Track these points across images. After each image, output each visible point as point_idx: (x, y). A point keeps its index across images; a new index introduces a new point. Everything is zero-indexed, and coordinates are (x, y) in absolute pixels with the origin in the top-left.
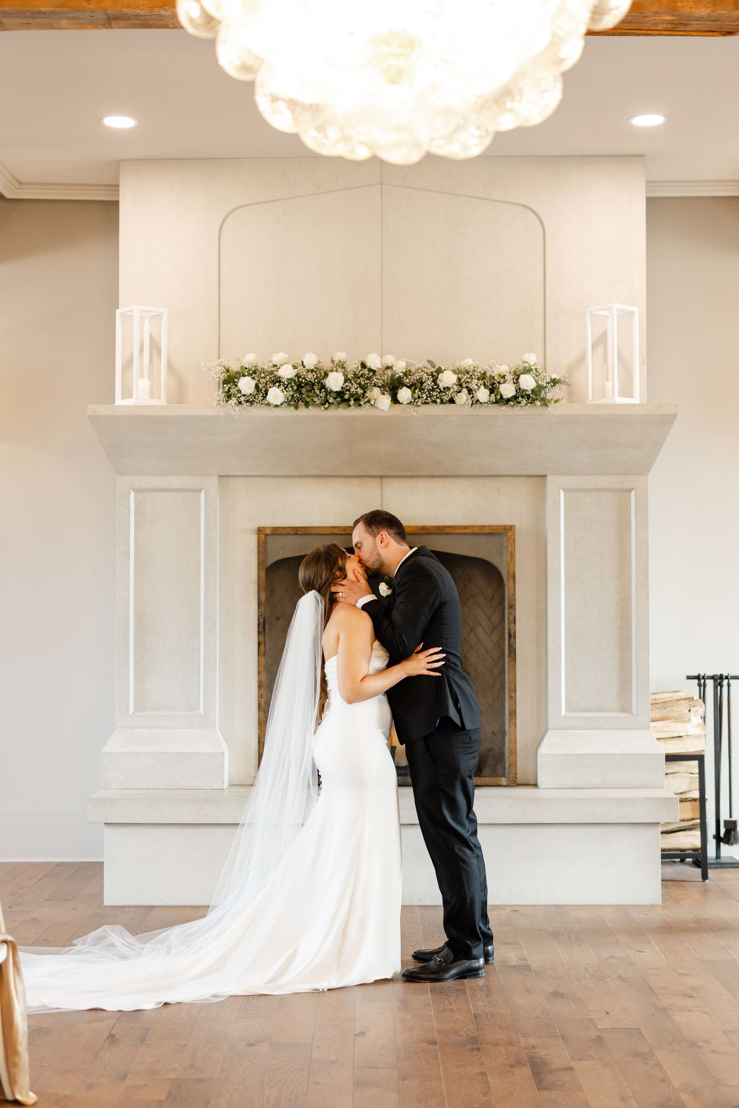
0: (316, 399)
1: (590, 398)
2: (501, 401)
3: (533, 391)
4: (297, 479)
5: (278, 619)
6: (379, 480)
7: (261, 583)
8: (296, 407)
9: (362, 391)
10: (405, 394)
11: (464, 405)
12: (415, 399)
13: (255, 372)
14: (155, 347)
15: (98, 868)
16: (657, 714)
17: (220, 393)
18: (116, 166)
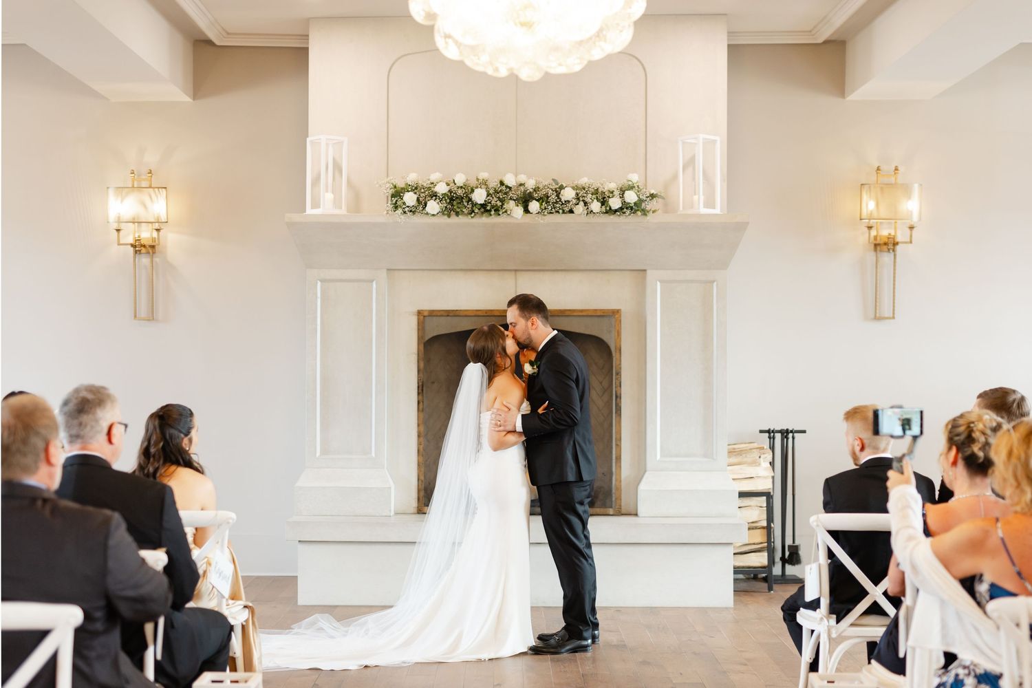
0: (464, 210)
1: (681, 209)
2: (610, 211)
3: (635, 203)
4: (448, 273)
5: (433, 383)
6: (513, 273)
7: (420, 355)
8: (449, 216)
9: (501, 204)
10: (534, 206)
11: (581, 214)
12: (542, 210)
13: (416, 188)
14: (338, 168)
15: (293, 580)
16: (734, 460)
17: (389, 204)
18: (307, 22)
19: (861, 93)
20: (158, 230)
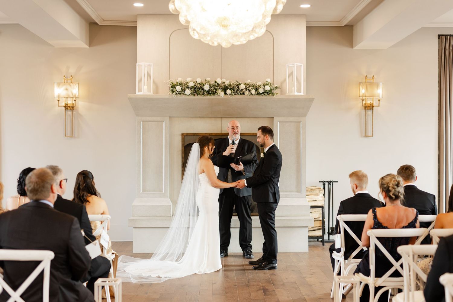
0: (200, 93)
1: (287, 93)
2: (259, 94)
3: (269, 91)
4: (194, 118)
6: (220, 118)
7: (183, 151)
8: (194, 95)
9: (215, 91)
10: (229, 92)
11: (247, 95)
12: (232, 93)
13: (181, 84)
14: (149, 75)
15: (131, 243)
16: (308, 193)
17: (170, 91)
18: (137, 16)
19: (359, 46)
20: (75, 100)
